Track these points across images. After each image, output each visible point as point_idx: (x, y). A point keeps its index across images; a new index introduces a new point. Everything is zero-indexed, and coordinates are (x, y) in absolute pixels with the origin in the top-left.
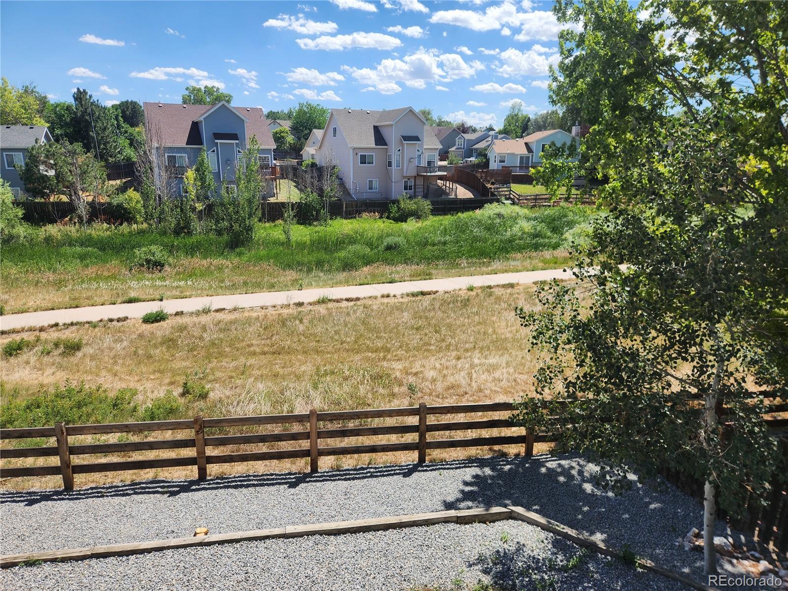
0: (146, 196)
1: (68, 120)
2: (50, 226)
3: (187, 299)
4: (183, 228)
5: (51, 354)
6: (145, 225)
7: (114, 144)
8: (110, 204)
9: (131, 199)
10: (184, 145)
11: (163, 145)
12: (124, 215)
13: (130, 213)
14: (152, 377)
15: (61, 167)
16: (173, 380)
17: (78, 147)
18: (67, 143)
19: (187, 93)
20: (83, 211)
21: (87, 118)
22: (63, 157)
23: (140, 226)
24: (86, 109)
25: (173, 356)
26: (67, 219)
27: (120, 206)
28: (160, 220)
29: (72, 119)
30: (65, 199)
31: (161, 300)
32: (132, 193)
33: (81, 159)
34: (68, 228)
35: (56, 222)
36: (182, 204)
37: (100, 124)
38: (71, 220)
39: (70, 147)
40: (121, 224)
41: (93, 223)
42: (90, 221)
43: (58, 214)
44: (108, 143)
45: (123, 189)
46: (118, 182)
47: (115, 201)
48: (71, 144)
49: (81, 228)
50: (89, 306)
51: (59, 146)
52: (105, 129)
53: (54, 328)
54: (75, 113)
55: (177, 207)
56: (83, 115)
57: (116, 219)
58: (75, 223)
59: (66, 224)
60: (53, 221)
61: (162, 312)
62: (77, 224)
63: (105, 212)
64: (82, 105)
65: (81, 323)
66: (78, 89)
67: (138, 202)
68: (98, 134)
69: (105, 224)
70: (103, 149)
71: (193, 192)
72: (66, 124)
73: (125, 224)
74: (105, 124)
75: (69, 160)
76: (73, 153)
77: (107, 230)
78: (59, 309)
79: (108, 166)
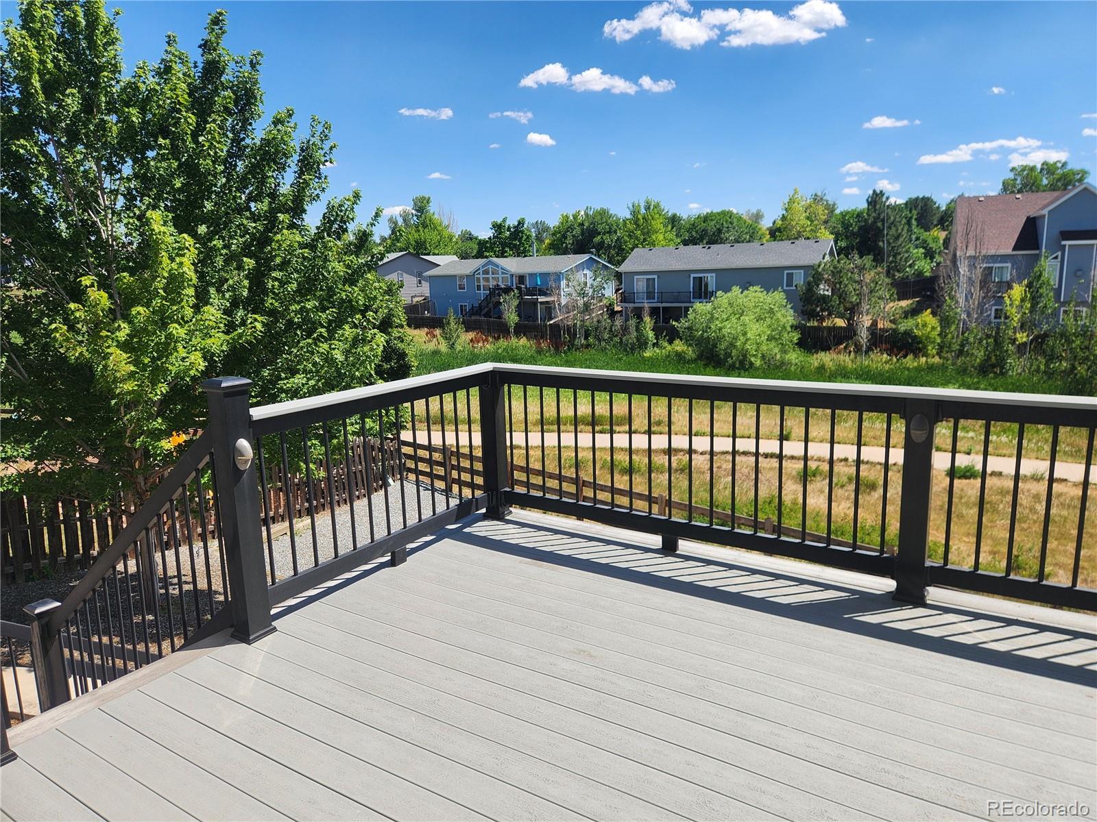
0: (945, 322)
1: (856, 229)
2: (823, 353)
3: (1006, 458)
4: (993, 366)
5: (845, 488)
6: (937, 360)
7: (906, 255)
8: (894, 330)
9: (925, 325)
10: (1009, 251)
11: (984, 252)
12: (911, 344)
13: (920, 342)
14: (965, 539)
15: (846, 286)
16: (995, 549)
17: (868, 260)
18: (857, 257)
19: (1011, 175)
20: (863, 336)
21: (879, 224)
22: (850, 274)
23: (931, 361)
24: (879, 214)
25: (992, 521)
26: (842, 346)
27: (908, 333)
28: (961, 353)
29: (860, 228)
30: (840, 323)
31: (969, 454)
32: (927, 318)
33: (868, 277)
34: (841, 357)
35: (829, 349)
36: (997, 333)
37: (893, 232)
38: (845, 348)
39: (858, 261)
40: (905, 356)
41: (870, 353)
42: (869, 349)
43: (834, 340)
44: (900, 254)
45: (914, 312)
46: (910, 302)
47: (902, 327)
48: (861, 257)
49: (856, 358)
50: (878, 446)
51: (848, 262)
52: (897, 238)
53: (843, 463)
54: (866, 221)
55: (988, 336)
56: (875, 222)
57: (900, 350)
58: (850, 352)
59: (839, 352)
60: (826, 348)
61: (974, 467)
62: (852, 354)
63: (887, 340)
64: (875, 210)
65: (872, 463)
66: (874, 191)
67: (933, 328)
68: (889, 243)
69: (885, 355)
70: (892, 262)
71: (1016, 318)
72: (853, 234)
73: (910, 357)
74: (899, 231)
75: (856, 277)
76: (862, 269)
77: (886, 362)
78: (845, 443)
79: (895, 284)
